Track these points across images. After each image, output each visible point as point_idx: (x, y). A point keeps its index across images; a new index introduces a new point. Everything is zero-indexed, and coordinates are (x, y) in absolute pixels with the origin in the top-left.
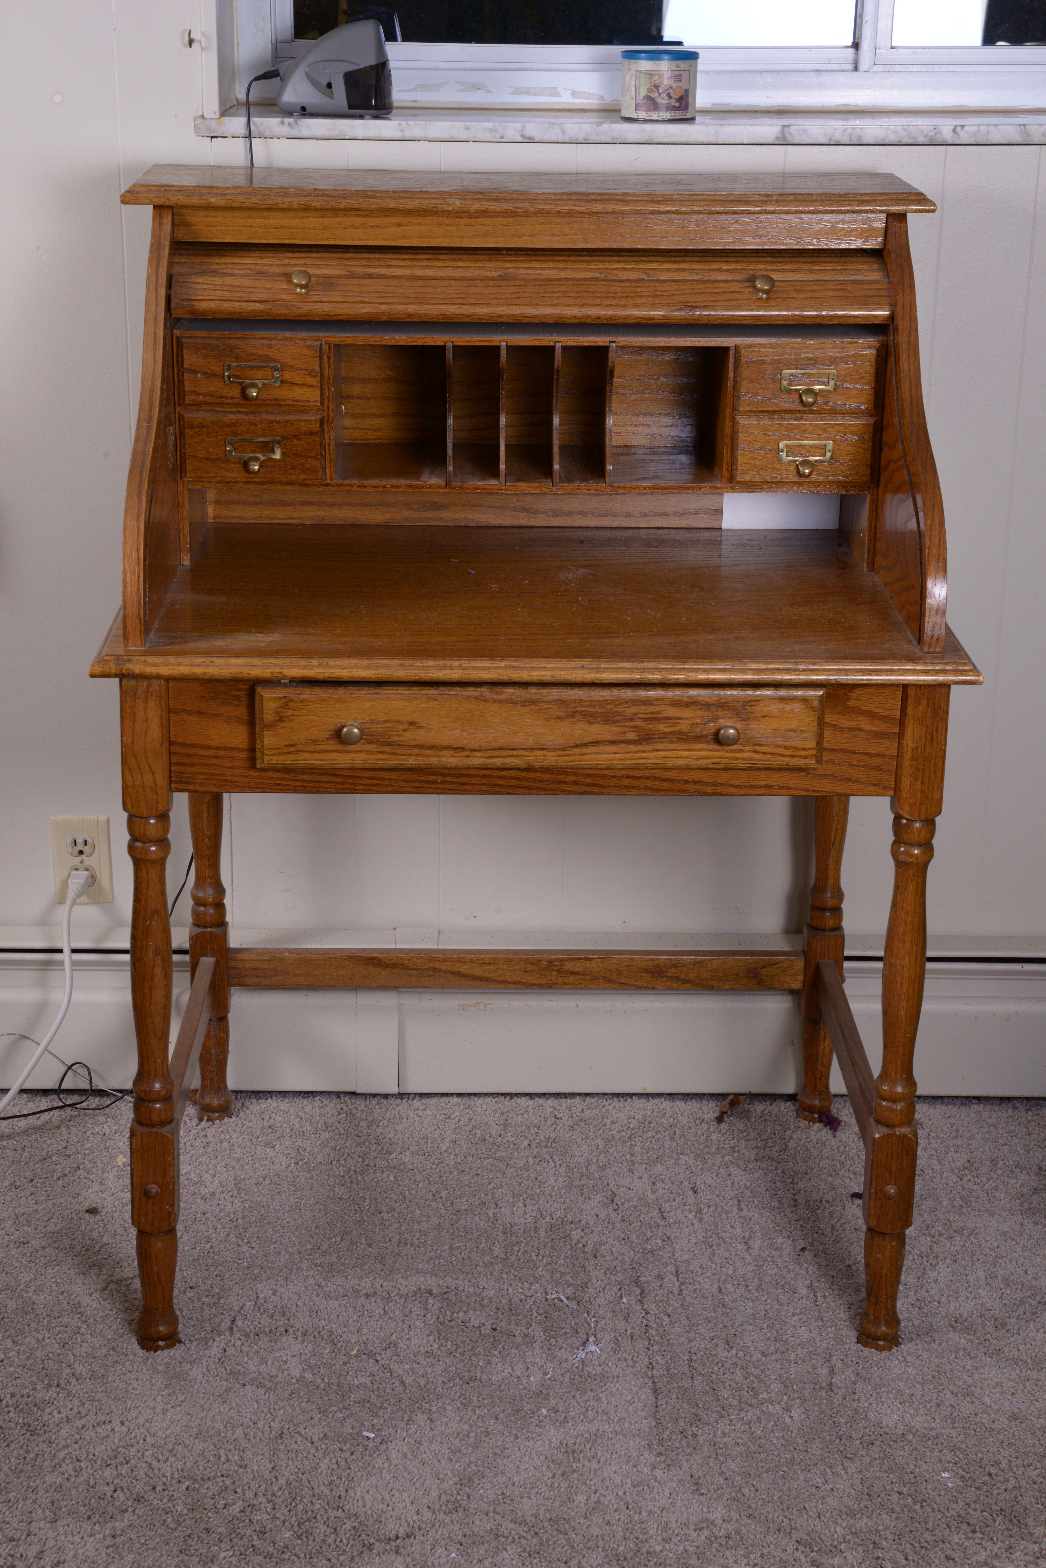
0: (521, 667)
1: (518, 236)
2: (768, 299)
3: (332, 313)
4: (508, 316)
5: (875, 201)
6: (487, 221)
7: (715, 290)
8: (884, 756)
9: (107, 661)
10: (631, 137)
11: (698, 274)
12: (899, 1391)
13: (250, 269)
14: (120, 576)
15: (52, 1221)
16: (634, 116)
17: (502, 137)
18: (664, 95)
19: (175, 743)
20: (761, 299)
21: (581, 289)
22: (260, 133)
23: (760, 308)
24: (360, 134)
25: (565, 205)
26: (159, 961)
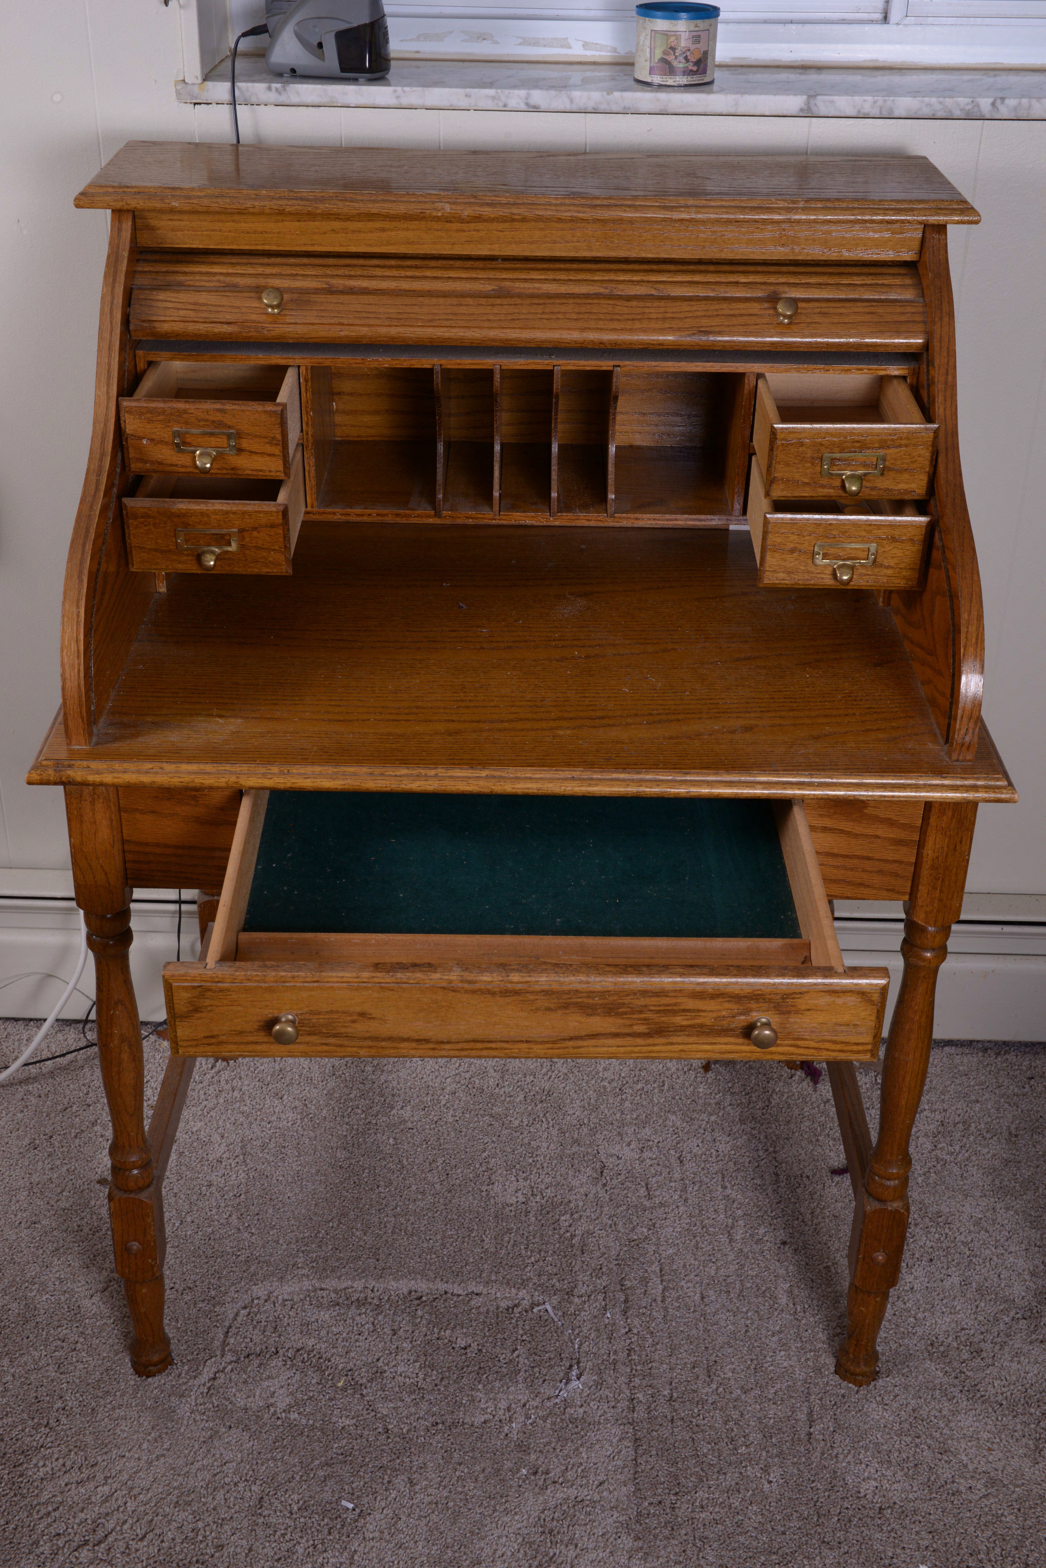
0: (504, 778)
1: (515, 243)
2: (790, 323)
3: (307, 336)
4: (501, 341)
5: (912, 210)
6: (480, 226)
7: (732, 312)
8: (901, 862)
9: (46, 766)
10: (645, 107)
11: (713, 290)
13: (219, 281)
14: (59, 671)
15: (64, 1194)
16: (649, 80)
17: (505, 106)
18: (681, 59)
19: (128, 841)
20: (781, 324)
21: (583, 309)
22: (245, 100)
23: (782, 334)
24: (354, 100)
25: (567, 211)
26: (126, 1048)
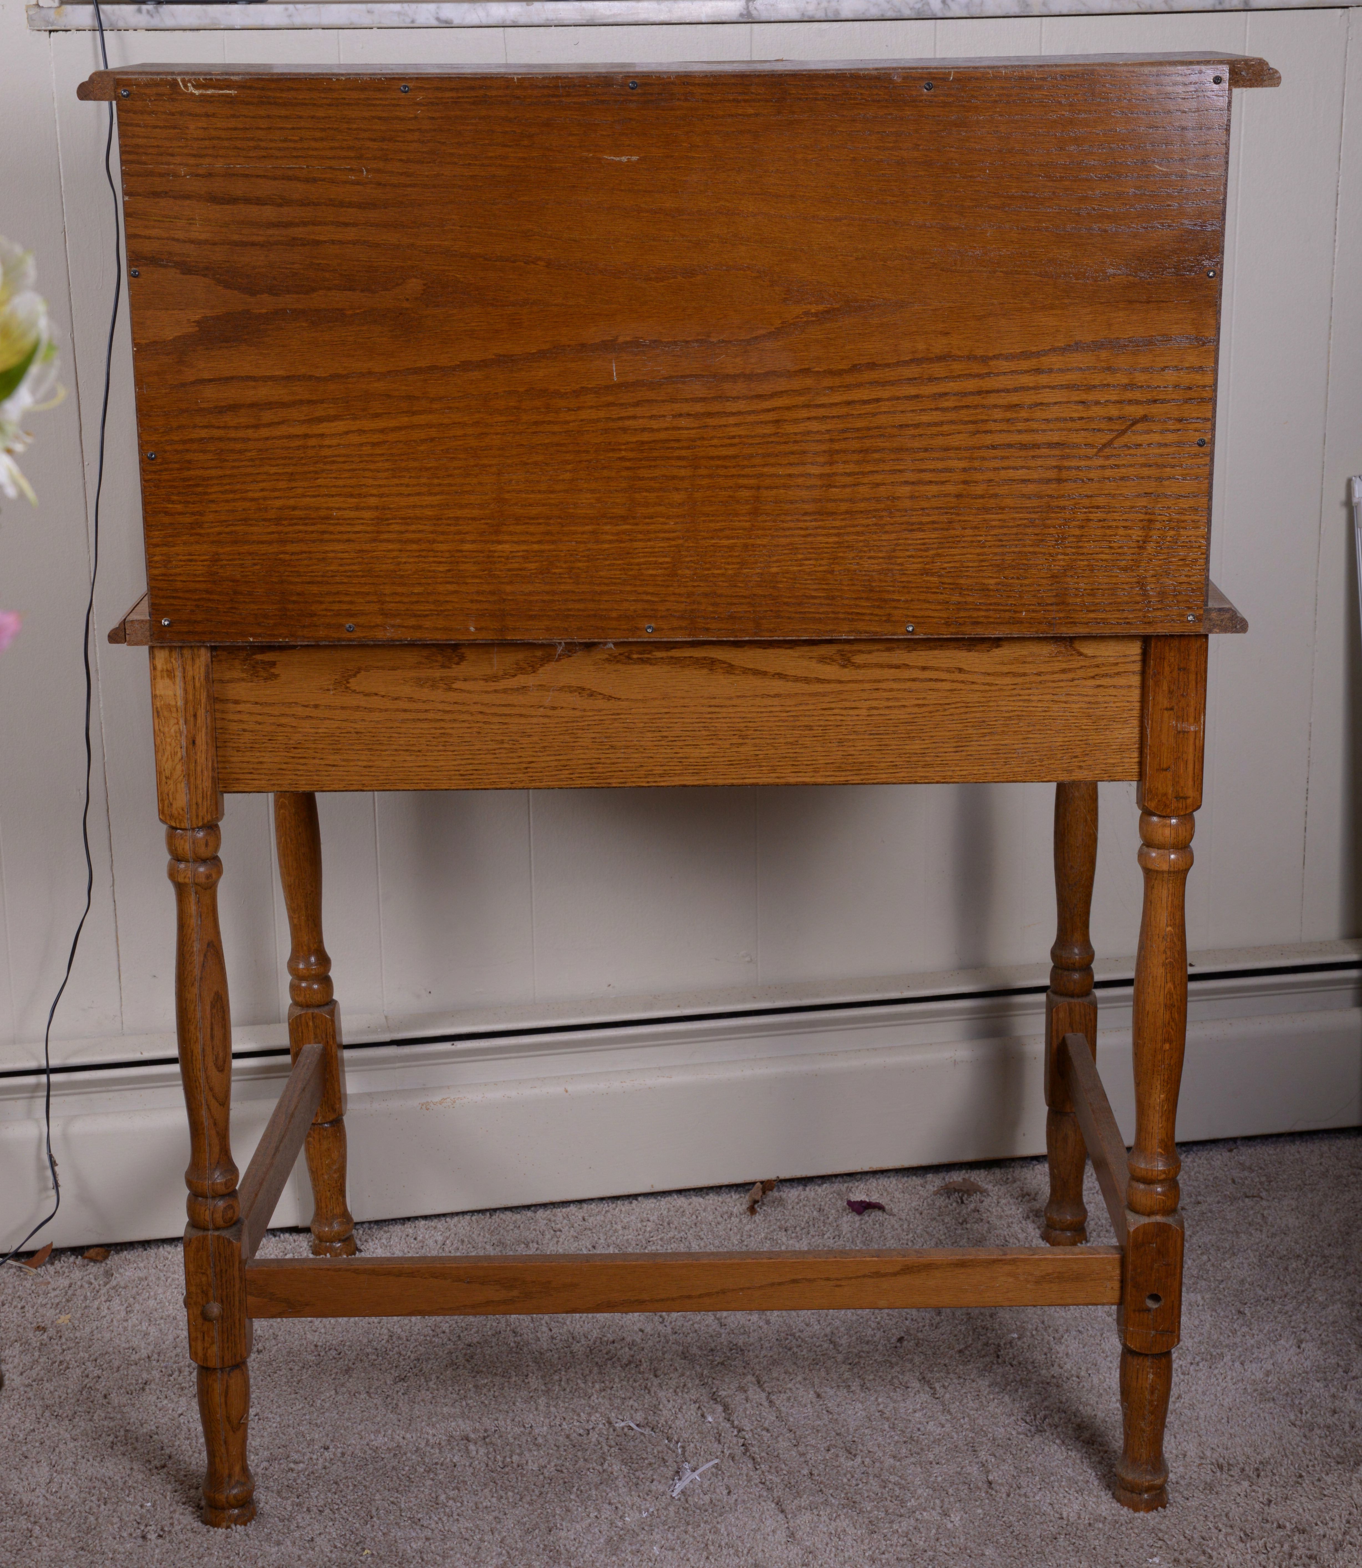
12: (1069, 1479)
22: (111, 25)
24: (238, 22)
